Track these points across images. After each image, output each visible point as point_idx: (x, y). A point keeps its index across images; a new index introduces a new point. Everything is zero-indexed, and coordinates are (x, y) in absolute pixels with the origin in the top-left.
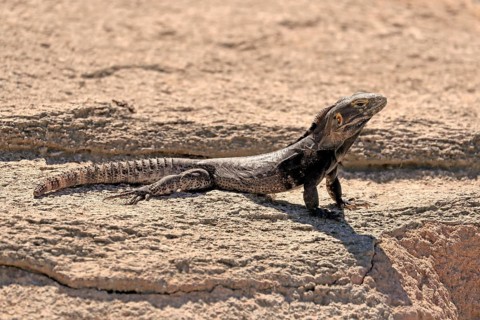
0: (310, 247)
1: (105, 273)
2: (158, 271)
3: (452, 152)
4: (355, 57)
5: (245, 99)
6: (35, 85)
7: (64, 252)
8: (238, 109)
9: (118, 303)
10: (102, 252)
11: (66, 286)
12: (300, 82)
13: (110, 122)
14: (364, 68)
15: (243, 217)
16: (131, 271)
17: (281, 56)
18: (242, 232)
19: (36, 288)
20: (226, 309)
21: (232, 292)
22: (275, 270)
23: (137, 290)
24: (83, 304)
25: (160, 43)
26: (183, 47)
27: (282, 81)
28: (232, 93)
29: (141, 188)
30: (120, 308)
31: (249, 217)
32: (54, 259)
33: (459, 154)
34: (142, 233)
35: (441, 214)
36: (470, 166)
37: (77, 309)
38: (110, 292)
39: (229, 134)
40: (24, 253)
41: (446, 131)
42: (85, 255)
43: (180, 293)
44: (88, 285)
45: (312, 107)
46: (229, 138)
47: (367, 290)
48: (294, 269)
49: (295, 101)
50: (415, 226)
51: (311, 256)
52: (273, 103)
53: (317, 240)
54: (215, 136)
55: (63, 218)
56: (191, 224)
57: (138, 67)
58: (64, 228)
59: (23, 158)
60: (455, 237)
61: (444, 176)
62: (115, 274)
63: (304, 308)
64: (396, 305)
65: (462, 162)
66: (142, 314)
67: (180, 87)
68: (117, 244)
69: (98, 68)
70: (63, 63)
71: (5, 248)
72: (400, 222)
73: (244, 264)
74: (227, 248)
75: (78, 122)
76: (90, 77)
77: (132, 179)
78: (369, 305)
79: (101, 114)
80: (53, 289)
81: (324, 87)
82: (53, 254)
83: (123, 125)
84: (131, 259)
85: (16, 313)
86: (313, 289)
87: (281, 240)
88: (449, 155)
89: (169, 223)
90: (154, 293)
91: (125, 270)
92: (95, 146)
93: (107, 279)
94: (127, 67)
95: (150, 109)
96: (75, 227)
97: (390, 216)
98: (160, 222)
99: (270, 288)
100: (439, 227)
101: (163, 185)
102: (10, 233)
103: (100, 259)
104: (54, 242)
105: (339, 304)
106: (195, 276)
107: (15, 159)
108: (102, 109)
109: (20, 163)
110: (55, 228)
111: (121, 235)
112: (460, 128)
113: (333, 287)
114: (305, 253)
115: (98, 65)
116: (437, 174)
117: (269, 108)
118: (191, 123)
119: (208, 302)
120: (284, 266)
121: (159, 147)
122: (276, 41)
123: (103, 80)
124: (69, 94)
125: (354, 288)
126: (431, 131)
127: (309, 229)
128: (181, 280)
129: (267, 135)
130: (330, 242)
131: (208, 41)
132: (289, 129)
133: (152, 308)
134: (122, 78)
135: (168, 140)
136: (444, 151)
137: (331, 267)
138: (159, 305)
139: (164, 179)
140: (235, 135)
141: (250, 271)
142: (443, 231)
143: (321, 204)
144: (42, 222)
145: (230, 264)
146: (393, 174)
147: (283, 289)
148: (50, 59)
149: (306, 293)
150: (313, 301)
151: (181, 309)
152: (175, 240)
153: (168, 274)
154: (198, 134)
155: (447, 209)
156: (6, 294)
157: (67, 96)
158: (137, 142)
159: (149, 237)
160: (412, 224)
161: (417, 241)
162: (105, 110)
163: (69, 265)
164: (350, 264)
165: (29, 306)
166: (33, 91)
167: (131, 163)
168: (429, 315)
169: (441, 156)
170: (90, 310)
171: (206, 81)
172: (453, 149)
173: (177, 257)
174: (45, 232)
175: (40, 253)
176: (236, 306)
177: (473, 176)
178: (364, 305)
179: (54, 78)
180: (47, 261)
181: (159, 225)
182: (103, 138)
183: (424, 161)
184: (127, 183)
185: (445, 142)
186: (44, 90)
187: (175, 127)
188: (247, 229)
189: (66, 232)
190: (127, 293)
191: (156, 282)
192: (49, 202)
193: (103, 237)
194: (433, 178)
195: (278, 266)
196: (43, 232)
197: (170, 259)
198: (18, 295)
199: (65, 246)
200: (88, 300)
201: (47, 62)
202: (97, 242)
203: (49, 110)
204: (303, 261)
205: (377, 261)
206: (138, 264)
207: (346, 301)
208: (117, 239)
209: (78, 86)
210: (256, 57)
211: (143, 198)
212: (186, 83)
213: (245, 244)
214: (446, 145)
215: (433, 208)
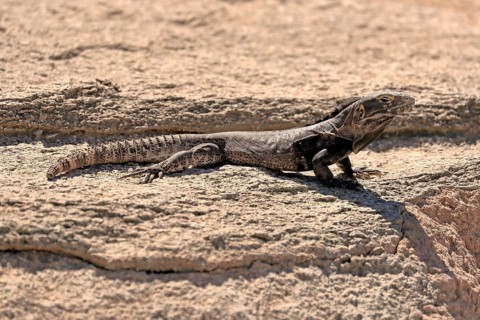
0: (338, 218)
1: (141, 253)
2: (195, 249)
3: (448, 117)
4: (307, 29)
5: (221, 74)
6: (8, 69)
7: (95, 233)
8: (219, 84)
9: (158, 284)
10: (133, 231)
11: (102, 268)
12: (263, 55)
13: (99, 101)
14: (320, 39)
15: (263, 191)
16: (167, 250)
17: (234, 31)
18: (266, 206)
19: (72, 272)
20: (268, 284)
21: (270, 267)
22: (309, 243)
23: (175, 269)
24: (123, 286)
25: (111, 23)
26: (135, 25)
27: (247, 55)
28: (206, 68)
29: (154, 166)
30: (161, 288)
31: (269, 191)
32: (87, 241)
33: (455, 119)
34: (170, 211)
35: (456, 180)
36: (467, 130)
37: (119, 291)
38: (148, 272)
39: (222, 109)
40: (56, 237)
41: (439, 97)
42: (117, 235)
43: (219, 270)
44: (126, 267)
45: (291, 78)
46: (223, 113)
47: (402, 259)
48: (327, 241)
49: (272, 74)
50: (434, 193)
51: (342, 227)
52: (250, 76)
53: (343, 211)
54: (208, 111)
55: (88, 199)
56: (214, 200)
57: (102, 47)
58: (92, 209)
59: (19, 142)
60: (474, 202)
61: (442, 142)
62: (151, 254)
63: (343, 280)
64: (433, 273)
65: (459, 127)
66: (185, 293)
67: (149, 65)
68: (147, 224)
69: (63, 50)
70: (26, 45)
71: (35, 232)
72: (418, 189)
73: (278, 238)
74: (256, 222)
75: (69, 102)
76: (58, 58)
77: (140, 158)
78: (406, 274)
79: (90, 94)
80: (90, 272)
81: (290, 59)
82: (85, 236)
83: (113, 104)
84: (165, 238)
85: (57, 298)
86: (349, 261)
87: (307, 212)
88: (446, 121)
89: (193, 200)
90: (193, 271)
91: (161, 249)
92: (88, 127)
93: (144, 259)
94: (91, 47)
95: (133, 87)
96: (103, 208)
97: (407, 184)
98: (183, 199)
99: (307, 261)
100: (456, 193)
101: (175, 161)
102: (37, 217)
103: (133, 239)
104: (85, 224)
105: (376, 275)
106: (232, 252)
107: (12, 143)
108: (90, 88)
109: (18, 146)
110: (82, 210)
111: (149, 213)
112: (451, 93)
113: (368, 258)
114: (335, 224)
115: (62, 47)
116: (435, 141)
117: (248, 82)
118: (181, 99)
119: (248, 278)
120: (317, 239)
121: (153, 125)
122: (223, 16)
123: (71, 61)
124: (45, 76)
125: (390, 258)
126: (422, 97)
127: (332, 201)
128: (219, 257)
129: (260, 107)
130: (357, 212)
131: (159, 19)
132: (281, 101)
133: (194, 287)
134: (90, 58)
135: (161, 117)
136: (440, 117)
137: (364, 237)
138: (200, 283)
139: (175, 156)
140: (228, 109)
141: (285, 245)
142: (461, 196)
143: (335, 174)
144: (68, 204)
145: (264, 239)
146: (390, 143)
147: (319, 262)
148: (12, 42)
149: (342, 265)
150: (350, 272)
151: (223, 287)
152: (204, 217)
153: (205, 252)
154: (191, 110)
155: (461, 174)
156: (41, 280)
157: (44, 79)
158: (130, 121)
159: (176, 215)
160: (430, 190)
161: (438, 208)
162: (93, 89)
163: (103, 247)
164: (382, 233)
165: (69, 291)
166: (8, 75)
167: (138, 141)
168: (465, 282)
169: (438, 122)
170: (132, 292)
171: (173, 57)
172: (448, 114)
173: (211, 233)
174: (74, 214)
175: (72, 236)
176: (277, 281)
177: (472, 141)
178: (401, 275)
179: (24, 61)
180: (80, 244)
181: (184, 203)
182: (96, 118)
183: (420, 127)
184: (135, 162)
185: (440, 107)
186: (19, 72)
187: (166, 104)
188: (270, 203)
189: (94, 213)
190: (166, 272)
191: (194, 261)
192: (65, 184)
193: (132, 217)
194: (432, 144)
195: (311, 239)
196: (71, 214)
197: (204, 235)
198: (54, 280)
199: (95, 228)
200: (127, 282)
201: (10, 45)
202: (127, 222)
203: (39, 92)
204: (334, 232)
205: (407, 229)
206: (173, 242)
207: (383, 272)
208: (146, 218)
209: (50, 68)
210: (211, 33)
211: (156, 176)
212: (154, 60)
213: (273, 217)
214: (441, 110)
215: (447, 174)
